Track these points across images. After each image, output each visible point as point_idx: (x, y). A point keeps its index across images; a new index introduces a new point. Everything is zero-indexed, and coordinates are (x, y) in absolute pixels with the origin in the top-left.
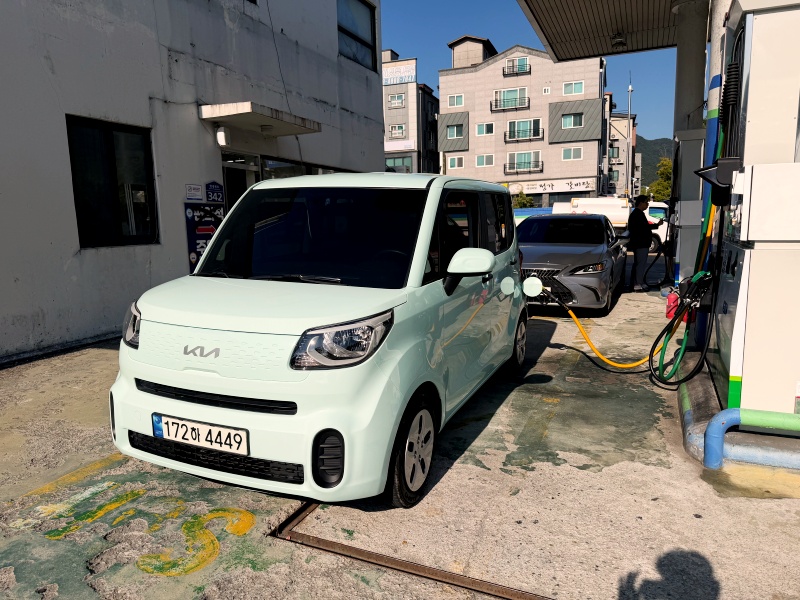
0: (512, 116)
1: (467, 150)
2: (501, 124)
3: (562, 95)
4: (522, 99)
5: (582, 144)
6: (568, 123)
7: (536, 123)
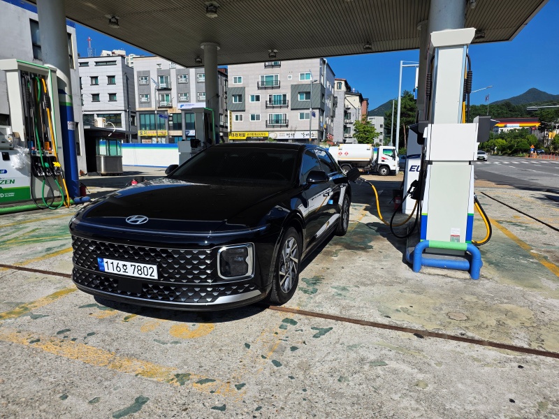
0: (270, 92)
1: (244, 111)
2: (265, 95)
3: (299, 81)
4: (277, 81)
7: (285, 96)
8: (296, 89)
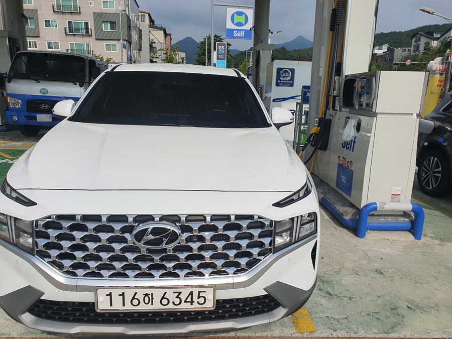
0: (69, 18)
1: (39, 37)
2: (62, 22)
3: (102, 9)
4: (75, 7)
5: (116, 42)
6: (106, 28)
7: (86, 24)
8: (99, 17)
